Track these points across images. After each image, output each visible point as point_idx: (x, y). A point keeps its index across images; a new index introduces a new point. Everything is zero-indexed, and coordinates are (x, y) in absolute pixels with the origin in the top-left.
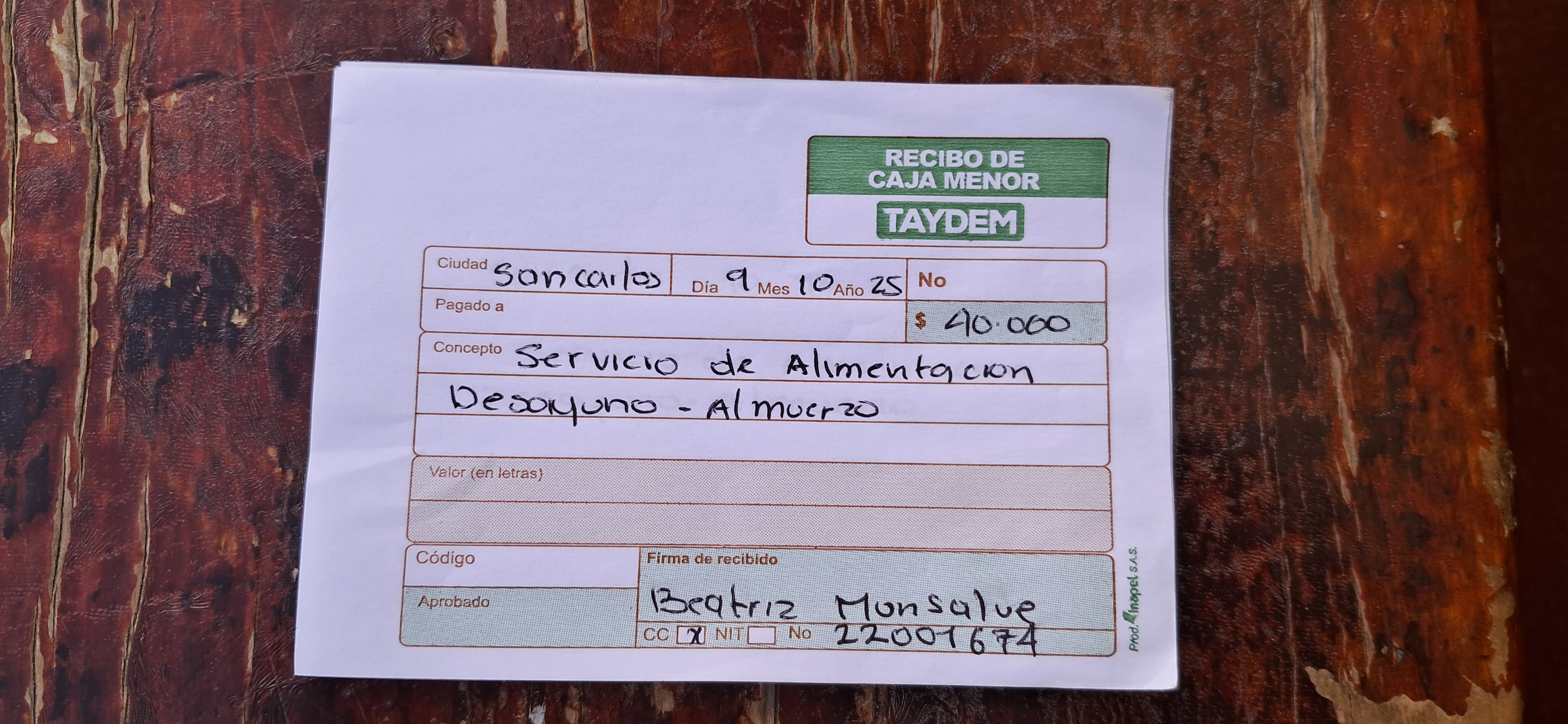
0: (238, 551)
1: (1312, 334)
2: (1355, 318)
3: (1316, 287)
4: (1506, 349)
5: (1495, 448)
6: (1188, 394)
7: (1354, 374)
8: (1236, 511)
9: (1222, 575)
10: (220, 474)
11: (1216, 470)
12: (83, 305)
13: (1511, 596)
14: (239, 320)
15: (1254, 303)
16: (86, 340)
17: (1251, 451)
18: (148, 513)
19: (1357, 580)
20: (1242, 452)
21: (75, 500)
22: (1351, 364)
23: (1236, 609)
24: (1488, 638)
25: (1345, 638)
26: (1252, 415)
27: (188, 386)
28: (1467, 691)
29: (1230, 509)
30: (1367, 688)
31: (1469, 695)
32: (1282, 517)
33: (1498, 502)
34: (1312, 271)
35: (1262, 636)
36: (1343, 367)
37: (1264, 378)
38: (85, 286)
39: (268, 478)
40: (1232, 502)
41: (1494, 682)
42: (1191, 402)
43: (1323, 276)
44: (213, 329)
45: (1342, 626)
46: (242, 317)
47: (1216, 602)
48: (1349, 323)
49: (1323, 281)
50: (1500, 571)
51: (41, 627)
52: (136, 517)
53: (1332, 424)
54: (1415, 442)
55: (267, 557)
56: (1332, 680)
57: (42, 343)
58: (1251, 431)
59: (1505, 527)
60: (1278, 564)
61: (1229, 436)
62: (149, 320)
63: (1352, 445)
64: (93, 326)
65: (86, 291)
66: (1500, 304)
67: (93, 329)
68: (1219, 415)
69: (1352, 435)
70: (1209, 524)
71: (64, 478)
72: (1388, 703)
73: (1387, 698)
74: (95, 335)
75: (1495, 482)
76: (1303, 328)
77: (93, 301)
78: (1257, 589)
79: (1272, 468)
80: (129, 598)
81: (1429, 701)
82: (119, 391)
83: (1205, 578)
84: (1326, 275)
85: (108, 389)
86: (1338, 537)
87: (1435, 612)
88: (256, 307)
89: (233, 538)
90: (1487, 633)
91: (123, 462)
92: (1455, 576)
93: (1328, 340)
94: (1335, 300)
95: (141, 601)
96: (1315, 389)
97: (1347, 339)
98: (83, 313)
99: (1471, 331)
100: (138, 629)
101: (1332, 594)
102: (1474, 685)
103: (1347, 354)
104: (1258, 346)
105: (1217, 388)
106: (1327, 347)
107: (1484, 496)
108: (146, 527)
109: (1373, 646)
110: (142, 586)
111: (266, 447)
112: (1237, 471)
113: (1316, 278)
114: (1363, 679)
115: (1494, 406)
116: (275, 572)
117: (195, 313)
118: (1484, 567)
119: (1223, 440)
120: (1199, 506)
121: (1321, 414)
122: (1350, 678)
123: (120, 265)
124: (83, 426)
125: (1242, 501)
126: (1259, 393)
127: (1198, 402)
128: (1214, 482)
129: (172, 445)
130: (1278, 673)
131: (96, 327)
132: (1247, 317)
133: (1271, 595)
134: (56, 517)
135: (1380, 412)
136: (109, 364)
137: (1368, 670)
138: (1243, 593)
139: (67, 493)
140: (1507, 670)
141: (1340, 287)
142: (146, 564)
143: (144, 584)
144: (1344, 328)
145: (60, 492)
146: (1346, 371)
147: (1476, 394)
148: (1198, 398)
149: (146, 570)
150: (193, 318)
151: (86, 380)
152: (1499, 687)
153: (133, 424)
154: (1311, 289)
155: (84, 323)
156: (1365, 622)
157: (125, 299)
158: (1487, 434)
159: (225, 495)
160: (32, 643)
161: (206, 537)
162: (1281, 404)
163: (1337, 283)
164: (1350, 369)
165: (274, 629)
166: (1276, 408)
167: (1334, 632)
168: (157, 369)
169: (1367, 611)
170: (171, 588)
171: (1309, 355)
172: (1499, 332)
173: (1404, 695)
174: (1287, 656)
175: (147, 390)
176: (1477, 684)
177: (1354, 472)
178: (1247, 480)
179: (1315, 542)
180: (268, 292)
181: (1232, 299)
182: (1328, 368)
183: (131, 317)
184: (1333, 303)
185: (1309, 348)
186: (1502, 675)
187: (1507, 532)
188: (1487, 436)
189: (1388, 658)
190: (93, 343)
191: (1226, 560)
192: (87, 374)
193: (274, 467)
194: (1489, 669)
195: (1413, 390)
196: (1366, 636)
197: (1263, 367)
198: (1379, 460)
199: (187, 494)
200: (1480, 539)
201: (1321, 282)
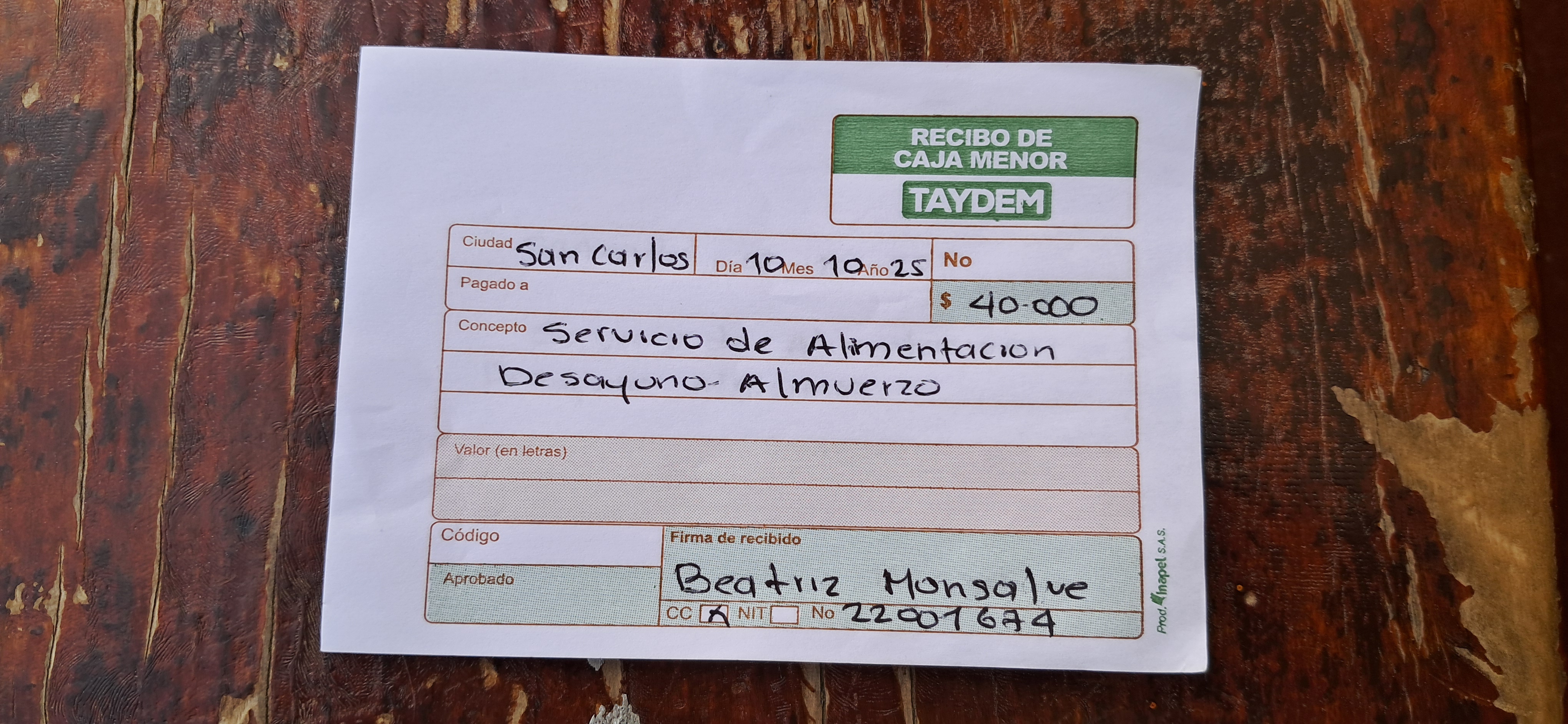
0: (281, 283)
1: (1329, 66)
2: (1372, 50)
3: (1334, 21)
4: (1525, 81)
5: (1515, 174)
6: (1210, 122)
7: (1373, 104)
8: (1260, 234)
9: (1247, 296)
10: (263, 210)
11: (1237, 195)
12: (129, 51)
13: (1534, 318)
14: (281, 63)
15: (1273, 36)
16: (132, 85)
17: (1274, 175)
18: (193, 248)
19: (1381, 302)
20: (1264, 178)
21: (123, 236)
22: (1370, 94)
23: (1262, 329)
24: (1513, 357)
25: (1371, 358)
26: (1273, 143)
27: (231, 127)
28: (1492, 409)
29: (1254, 232)
30: (1393, 407)
31: (1494, 413)
32: (1305, 240)
33: (1520, 226)
34: (1329, 5)
35: (1288, 356)
36: (1362, 97)
37: (1284, 108)
38: (131, 33)
39: (310, 213)
40: (1255, 226)
41: (1520, 400)
42: (1214, 130)
43: (1340, 10)
44: (256, 70)
45: (1368, 346)
46: (283, 60)
47: (1242, 323)
48: (1367, 54)
49: (1340, 14)
50: (1524, 293)
51: (91, 358)
52: (182, 252)
53: (1353, 151)
54: (1435, 169)
55: (308, 288)
56: (1358, 400)
57: (90, 87)
58: (1273, 156)
59: (1528, 251)
60: (1303, 285)
61: (1251, 162)
62: (193, 64)
63: (1373, 172)
64: (138, 71)
65: (132, 38)
66: (1517, 37)
67: (139, 74)
68: (1241, 142)
69: (1372, 162)
70: (1234, 248)
71: (112, 215)
72: (1414, 421)
73: (1414, 416)
74: (141, 79)
75: (1517, 207)
76: (1321, 60)
77: (138, 47)
78: (1283, 310)
79: (1294, 193)
80: (176, 330)
81: (1454, 419)
82: (164, 133)
83: (1230, 299)
84: (1344, 10)
85: (154, 131)
86: (1361, 261)
87: (1459, 333)
88: (297, 51)
89: (276, 270)
90: (1511, 352)
91: (170, 200)
92: (1478, 298)
93: (1346, 71)
94: (1352, 33)
95: (188, 332)
96: (1334, 118)
97: (1366, 70)
98: (129, 59)
99: (1489, 62)
100: (184, 359)
101: (1356, 315)
102: (1499, 403)
103: (1366, 84)
104: (1277, 77)
105: (1238, 118)
106: (1346, 78)
107: (1505, 220)
108: (192, 262)
109: (1398, 366)
110: (188, 318)
111: (308, 184)
112: (1260, 195)
113: (1333, 13)
114: (1390, 400)
115: (1514, 133)
116: (317, 303)
117: (238, 57)
118: (1507, 288)
119: (1245, 167)
120: (1223, 231)
121: (1342, 142)
122: (1377, 398)
123: (164, 13)
124: (130, 166)
125: (1265, 225)
126: (1279, 123)
127: (1220, 132)
128: (1238, 208)
129: (217, 183)
130: (1305, 393)
131: (142, 72)
132: (1266, 50)
133: (1297, 317)
134: (105, 253)
135: (1401, 140)
136: (155, 107)
137: (1393, 389)
138: (1268, 315)
139: (116, 230)
140: (1532, 388)
141: (1358, 20)
142: (192, 297)
143: (190, 316)
144: (1362, 60)
145: (108, 228)
146: (1365, 101)
147: (1495, 122)
148: (1220, 128)
149: (192, 303)
150: (235, 62)
151: (132, 122)
152: (1524, 405)
153: (178, 162)
154: (1329, 23)
155: (130, 69)
156: (1390, 343)
157: (169, 45)
158: (1508, 160)
159: (268, 229)
160: (82, 374)
161: (249, 270)
162: (1301, 132)
163: (1354, 17)
164: (1369, 99)
165: (317, 357)
166: (1296, 136)
167: (1361, 351)
168: (201, 111)
169: (1392, 332)
170: (216, 321)
171: (1328, 85)
172: (1517, 63)
173: (1429, 414)
174: (1314, 376)
175: (193, 131)
176: (1504, 403)
177: (1375, 198)
178: (1270, 205)
179: (1339, 265)
180: (308, 37)
181: (1251, 33)
182: (1349, 97)
183: (176, 63)
184: (1350, 36)
185: (1327, 79)
186: (1527, 394)
187: (1529, 255)
188: (1508, 162)
189: (1413, 376)
190: (139, 87)
191: (1252, 281)
192: (133, 116)
193: (315, 202)
194: (1514, 388)
195: (1433, 118)
196: (1392, 357)
197: (1282, 97)
198: (1400, 185)
199: (231, 230)
200: (1503, 262)
201: (1338, 16)
